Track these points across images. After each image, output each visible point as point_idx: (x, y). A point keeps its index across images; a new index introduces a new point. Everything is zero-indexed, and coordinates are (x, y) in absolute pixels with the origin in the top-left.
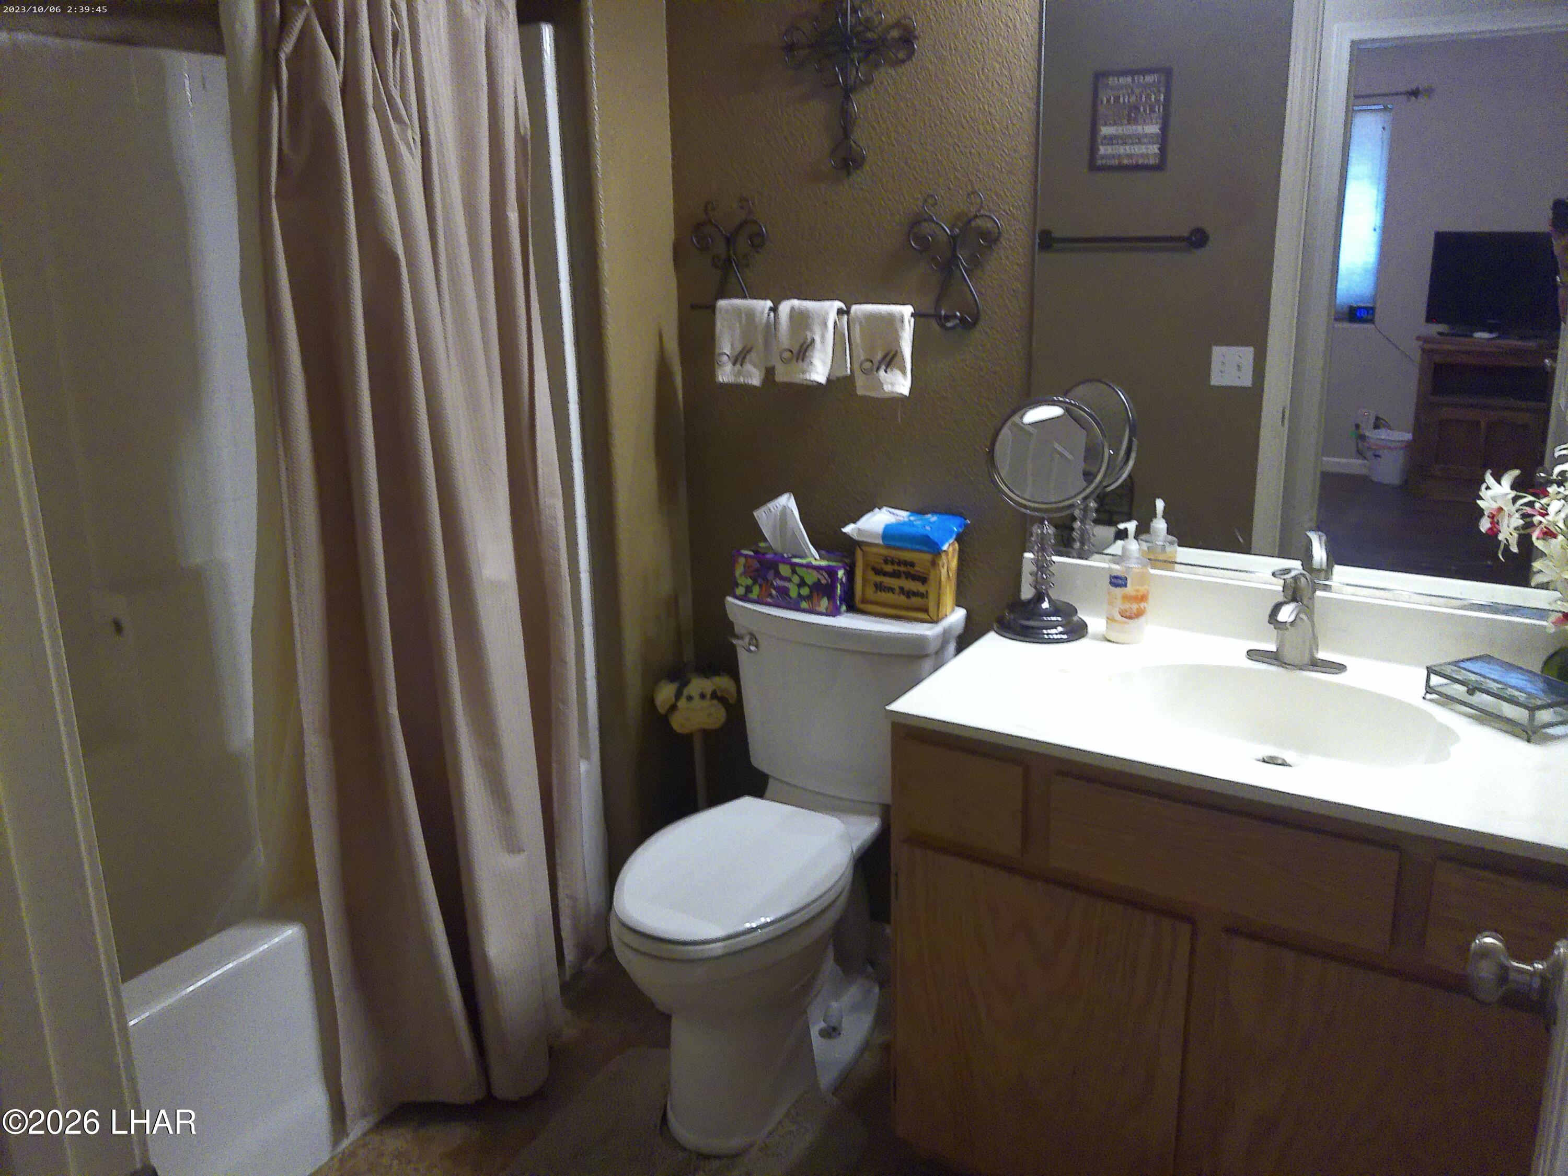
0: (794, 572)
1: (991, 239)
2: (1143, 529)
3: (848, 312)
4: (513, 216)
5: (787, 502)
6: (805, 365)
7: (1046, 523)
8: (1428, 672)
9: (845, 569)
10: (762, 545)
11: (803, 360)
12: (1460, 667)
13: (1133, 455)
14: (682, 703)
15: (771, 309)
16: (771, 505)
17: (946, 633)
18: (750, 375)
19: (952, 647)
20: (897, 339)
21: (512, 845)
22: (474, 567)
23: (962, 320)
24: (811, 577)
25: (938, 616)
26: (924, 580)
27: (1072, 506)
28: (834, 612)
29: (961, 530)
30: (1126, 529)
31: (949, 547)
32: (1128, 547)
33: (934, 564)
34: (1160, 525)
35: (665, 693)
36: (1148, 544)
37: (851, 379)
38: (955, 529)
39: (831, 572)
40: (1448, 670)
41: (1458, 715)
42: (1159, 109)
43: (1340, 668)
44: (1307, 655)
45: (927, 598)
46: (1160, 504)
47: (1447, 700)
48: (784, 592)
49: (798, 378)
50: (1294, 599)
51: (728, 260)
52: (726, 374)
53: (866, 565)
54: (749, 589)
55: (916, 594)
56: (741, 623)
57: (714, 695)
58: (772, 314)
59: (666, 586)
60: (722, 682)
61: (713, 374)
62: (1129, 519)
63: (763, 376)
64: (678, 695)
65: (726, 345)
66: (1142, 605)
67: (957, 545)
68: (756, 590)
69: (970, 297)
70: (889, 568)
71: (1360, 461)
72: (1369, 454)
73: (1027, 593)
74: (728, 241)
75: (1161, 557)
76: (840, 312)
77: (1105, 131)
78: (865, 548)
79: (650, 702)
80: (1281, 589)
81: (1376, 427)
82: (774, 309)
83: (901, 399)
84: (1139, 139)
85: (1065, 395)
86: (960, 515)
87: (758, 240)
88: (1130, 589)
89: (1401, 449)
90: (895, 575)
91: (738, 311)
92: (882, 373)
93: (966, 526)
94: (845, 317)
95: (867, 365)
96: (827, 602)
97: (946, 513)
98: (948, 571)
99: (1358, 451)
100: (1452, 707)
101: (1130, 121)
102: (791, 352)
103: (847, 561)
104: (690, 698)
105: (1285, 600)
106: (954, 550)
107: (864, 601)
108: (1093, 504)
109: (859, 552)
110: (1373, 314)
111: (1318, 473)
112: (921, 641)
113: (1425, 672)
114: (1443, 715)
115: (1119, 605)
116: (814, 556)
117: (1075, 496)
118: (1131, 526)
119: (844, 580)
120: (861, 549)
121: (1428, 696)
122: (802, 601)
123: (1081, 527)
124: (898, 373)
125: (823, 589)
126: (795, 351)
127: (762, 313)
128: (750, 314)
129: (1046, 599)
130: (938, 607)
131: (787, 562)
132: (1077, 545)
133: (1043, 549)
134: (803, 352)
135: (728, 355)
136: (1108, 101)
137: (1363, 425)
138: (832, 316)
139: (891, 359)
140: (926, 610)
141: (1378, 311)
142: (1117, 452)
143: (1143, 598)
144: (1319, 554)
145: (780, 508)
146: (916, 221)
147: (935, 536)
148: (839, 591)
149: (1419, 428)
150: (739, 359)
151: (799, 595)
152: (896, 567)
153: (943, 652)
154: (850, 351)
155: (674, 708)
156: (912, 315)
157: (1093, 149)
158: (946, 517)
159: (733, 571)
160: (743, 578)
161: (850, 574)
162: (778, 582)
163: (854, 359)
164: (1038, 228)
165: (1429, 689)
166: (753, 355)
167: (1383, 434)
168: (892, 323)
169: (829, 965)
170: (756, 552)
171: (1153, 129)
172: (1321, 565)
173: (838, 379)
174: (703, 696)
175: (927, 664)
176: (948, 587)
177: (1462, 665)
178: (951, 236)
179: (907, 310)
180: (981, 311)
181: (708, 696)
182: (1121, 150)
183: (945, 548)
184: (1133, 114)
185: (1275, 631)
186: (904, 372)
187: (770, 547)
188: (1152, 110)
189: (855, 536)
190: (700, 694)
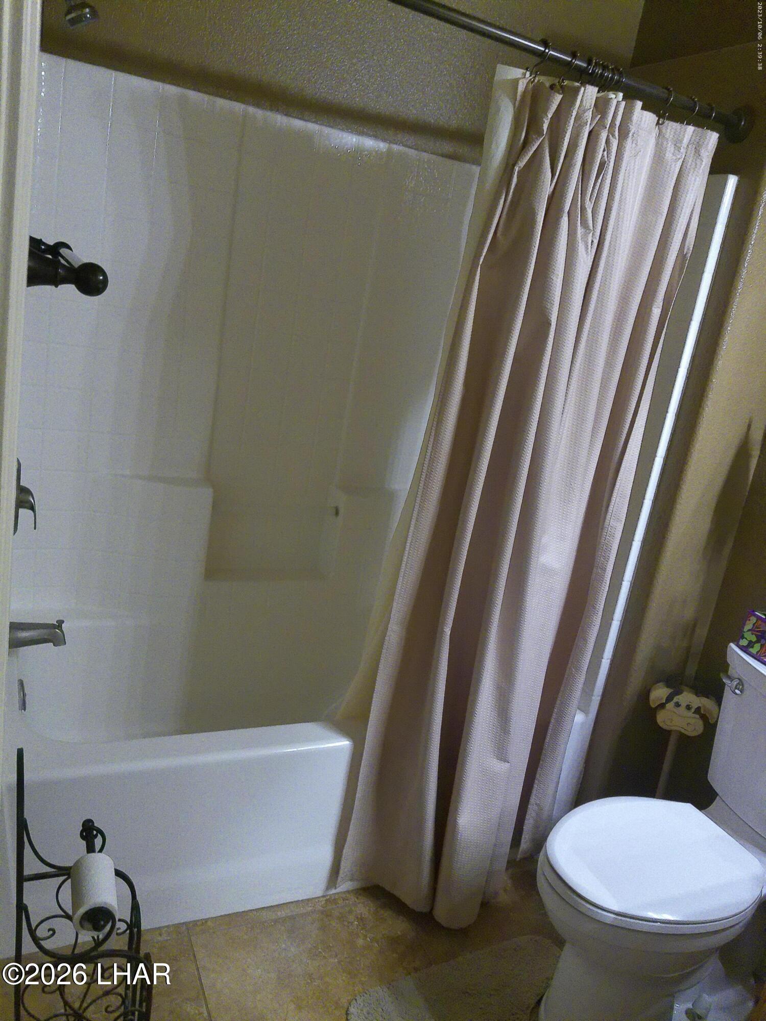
4: (656, 312)
14: (670, 706)
21: (502, 754)
22: (534, 552)
35: (660, 693)
54: (750, 644)
56: (734, 667)
57: (698, 711)
59: (689, 613)
60: (706, 703)
64: (669, 699)
68: (757, 647)
79: (645, 695)
104: (678, 705)
155: (662, 706)
159: (745, 624)
160: (750, 633)
174: (688, 707)
181: (693, 710)
190: (687, 706)
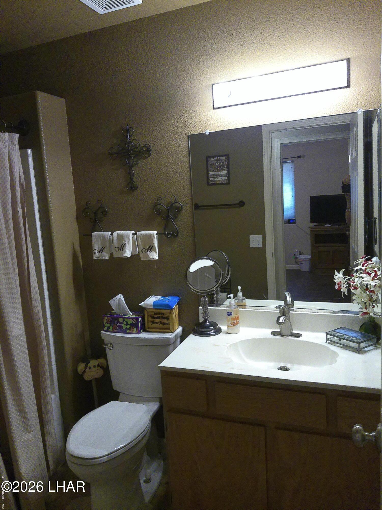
0: (124, 320)
1: (179, 209)
2: (235, 296)
3: (136, 234)
4: (20, 211)
5: (120, 297)
6: (123, 252)
7: (205, 297)
8: (326, 334)
9: (141, 318)
10: (112, 312)
11: (122, 250)
12: (335, 332)
13: (230, 273)
14: (87, 370)
15: (110, 234)
16: (115, 298)
17: (176, 336)
18: (104, 256)
19: (179, 340)
20: (153, 242)
21: (28, 430)
22: (9, 331)
23: (173, 235)
24: (130, 322)
25: (173, 330)
26: (168, 319)
27: (213, 290)
28: (139, 333)
29: (178, 301)
30: (230, 297)
31: (175, 307)
32: (231, 302)
33: (171, 313)
34: (240, 294)
35: (81, 367)
36: (237, 300)
37: (138, 255)
38: (177, 301)
39: (137, 319)
40: (332, 333)
41: (337, 347)
42: (226, 166)
43: (300, 335)
44: (289, 332)
45: (169, 324)
46: (239, 287)
47: (333, 343)
48: (121, 327)
49: (121, 256)
50: (283, 315)
51: (95, 219)
52: (96, 256)
53: (148, 316)
54: (109, 328)
55: (166, 324)
56: (107, 340)
57: (99, 366)
58: (111, 236)
60: (102, 360)
61: (92, 257)
62: (231, 294)
63: (109, 256)
64: (86, 367)
65: (96, 247)
66: (238, 321)
67: (177, 306)
68: (111, 328)
69: (175, 227)
70: (156, 316)
71: (297, 265)
72: (299, 263)
73: (201, 320)
74: (95, 213)
75: (242, 304)
76: (133, 234)
77: (211, 173)
78: (147, 310)
80: (279, 311)
81: (300, 254)
82: (112, 234)
83: (155, 260)
84: (222, 176)
85: (206, 256)
86: (178, 296)
87: (105, 213)
88: (233, 316)
89: (309, 260)
90: (158, 318)
91: (100, 236)
92: (149, 252)
93: (180, 299)
94: (135, 235)
95: (144, 250)
96: (136, 329)
97: (173, 296)
98: (175, 315)
99: (296, 262)
100: (334, 345)
101: (218, 170)
102: (119, 248)
103: (142, 315)
104: (90, 368)
105: (281, 315)
106: (177, 308)
107: (149, 328)
108: (219, 289)
109: (146, 313)
110: (295, 221)
111: (285, 270)
112: (169, 339)
113: (325, 334)
114: (332, 347)
115: (231, 321)
116: (130, 314)
117: (214, 287)
118: (232, 295)
119: (141, 321)
120: (146, 310)
121: (327, 342)
122: (127, 330)
123: (216, 296)
124: (154, 253)
125: (134, 325)
126: (120, 247)
127: (108, 236)
128: (104, 236)
129: (208, 322)
130: (173, 327)
131: (121, 317)
132: (216, 302)
133: (205, 306)
134: (122, 247)
135: (97, 250)
136: (211, 165)
137: (296, 254)
138: (131, 236)
139: (151, 248)
140: (169, 329)
141: (296, 220)
142: (225, 272)
143: (238, 318)
144: (289, 299)
145: (118, 299)
146: (156, 205)
147: (170, 304)
148: (140, 325)
149: (312, 254)
150: (101, 251)
151: (126, 328)
152: (158, 315)
153: (176, 342)
154: (138, 246)
155: (84, 372)
156: (157, 234)
157: (208, 179)
158: (173, 297)
159: (103, 322)
160: (107, 324)
161: (143, 319)
162: (118, 324)
163: (140, 249)
164: (194, 204)
165: (327, 340)
166: (105, 250)
167: (302, 256)
168: (151, 237)
169: (146, 456)
170: (111, 315)
171: (225, 172)
172: (290, 303)
173: (134, 255)
175: (171, 347)
176: (176, 320)
177: (336, 331)
178: (167, 209)
179: (155, 232)
180: (179, 232)
181: (97, 366)
182: (216, 179)
183: (174, 308)
184: (218, 168)
185: (279, 326)
186: (156, 252)
187: (115, 312)
188: (224, 167)
189: (144, 306)
190: (94, 366)
